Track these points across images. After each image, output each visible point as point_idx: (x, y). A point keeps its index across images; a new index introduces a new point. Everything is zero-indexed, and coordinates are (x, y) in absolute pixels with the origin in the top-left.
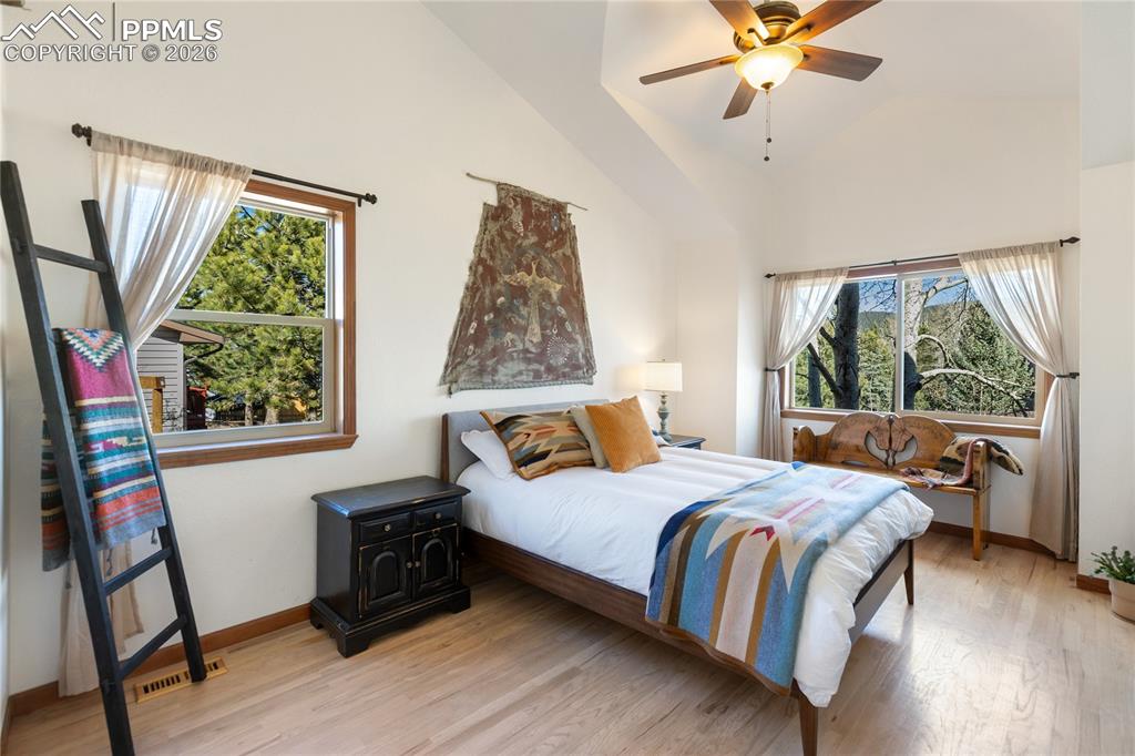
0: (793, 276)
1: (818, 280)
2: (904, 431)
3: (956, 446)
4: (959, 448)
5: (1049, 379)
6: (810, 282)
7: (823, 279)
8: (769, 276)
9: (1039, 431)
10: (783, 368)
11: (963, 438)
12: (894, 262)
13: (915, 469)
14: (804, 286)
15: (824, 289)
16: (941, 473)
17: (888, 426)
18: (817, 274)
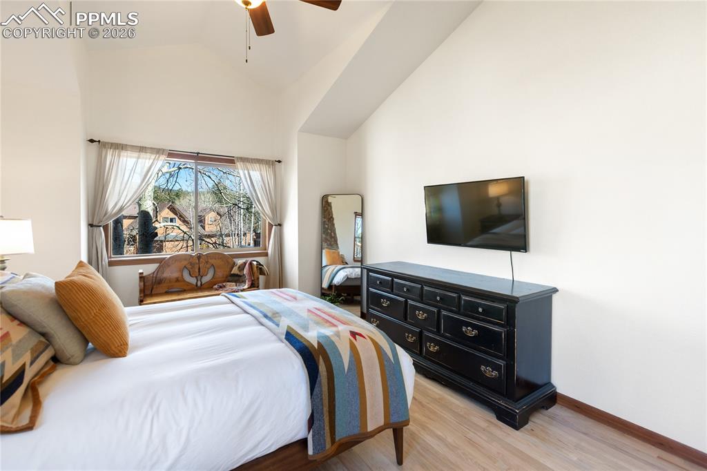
0: (119, 147)
1: (143, 155)
2: (207, 262)
3: (238, 266)
4: (239, 267)
5: (271, 226)
6: (136, 154)
7: (148, 155)
8: (92, 141)
9: (267, 253)
10: (107, 225)
11: (240, 262)
12: (198, 153)
13: (220, 284)
14: (131, 157)
15: (148, 163)
16: (234, 283)
17: (197, 261)
18: (142, 149)
